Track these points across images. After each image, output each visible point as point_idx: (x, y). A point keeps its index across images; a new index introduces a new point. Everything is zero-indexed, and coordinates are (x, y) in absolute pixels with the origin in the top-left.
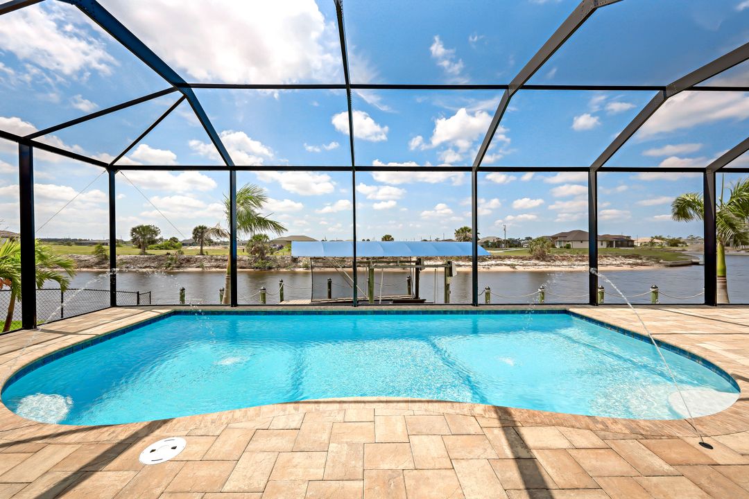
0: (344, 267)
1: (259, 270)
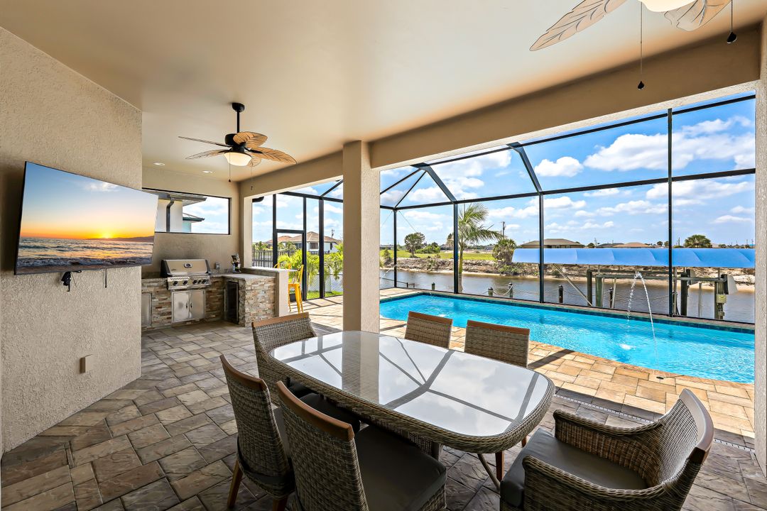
1: (504, 275)
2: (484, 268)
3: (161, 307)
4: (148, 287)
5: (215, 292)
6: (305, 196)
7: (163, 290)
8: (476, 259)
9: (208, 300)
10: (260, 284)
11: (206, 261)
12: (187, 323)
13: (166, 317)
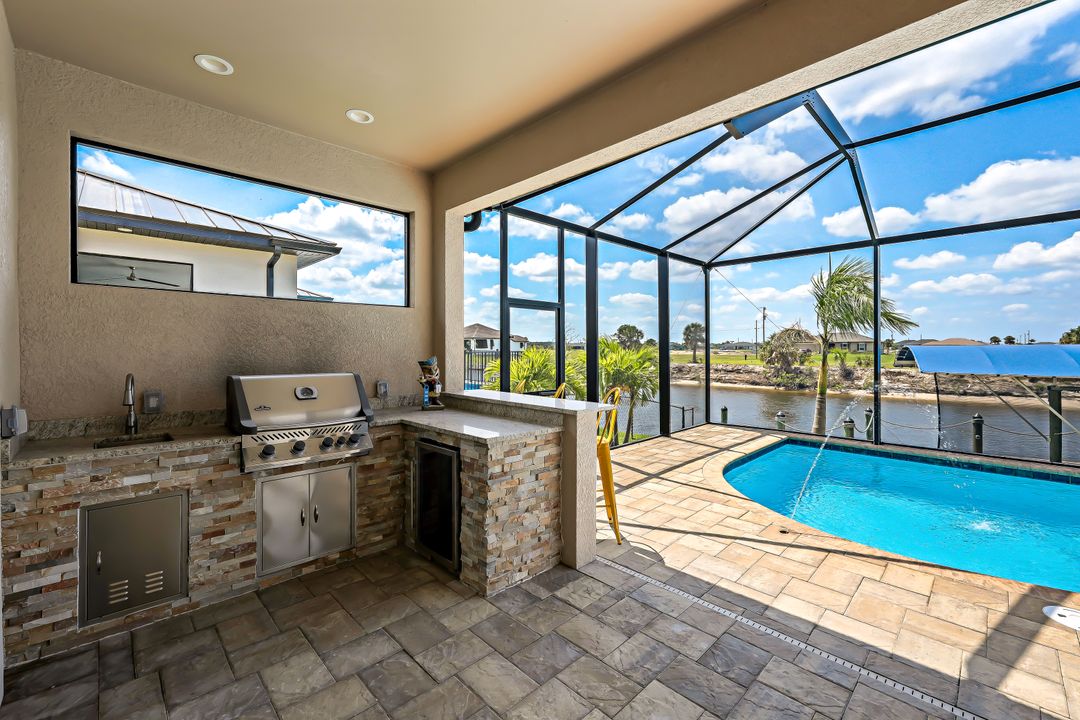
0: (965, 394)
1: (782, 389)
2: (747, 377)
3: (222, 533)
4: (177, 468)
5: (384, 467)
6: (562, 225)
7: (227, 474)
8: (732, 364)
9: (363, 492)
10: (524, 451)
11: (357, 378)
12: (306, 571)
13: (237, 561)
